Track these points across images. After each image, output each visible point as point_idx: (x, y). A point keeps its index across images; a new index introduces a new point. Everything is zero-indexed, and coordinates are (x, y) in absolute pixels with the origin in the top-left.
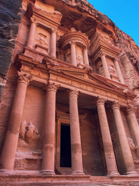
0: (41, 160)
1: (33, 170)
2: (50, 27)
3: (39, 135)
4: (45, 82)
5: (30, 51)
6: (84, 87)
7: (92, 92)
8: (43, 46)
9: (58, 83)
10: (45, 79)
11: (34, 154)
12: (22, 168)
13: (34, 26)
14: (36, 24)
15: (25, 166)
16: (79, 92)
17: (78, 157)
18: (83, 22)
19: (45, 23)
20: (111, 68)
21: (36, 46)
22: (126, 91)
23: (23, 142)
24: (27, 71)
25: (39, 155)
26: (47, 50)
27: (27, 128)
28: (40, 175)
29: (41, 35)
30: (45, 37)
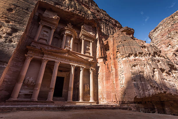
2: (50, 26)
6: (64, 60)
10: (41, 56)
11: (30, 92)
14: (42, 25)
15: (24, 97)
16: (60, 62)
19: (48, 24)
21: (40, 39)
22: (90, 60)
26: (46, 40)
27: (28, 81)
28: (30, 100)
29: (45, 31)
30: (47, 32)
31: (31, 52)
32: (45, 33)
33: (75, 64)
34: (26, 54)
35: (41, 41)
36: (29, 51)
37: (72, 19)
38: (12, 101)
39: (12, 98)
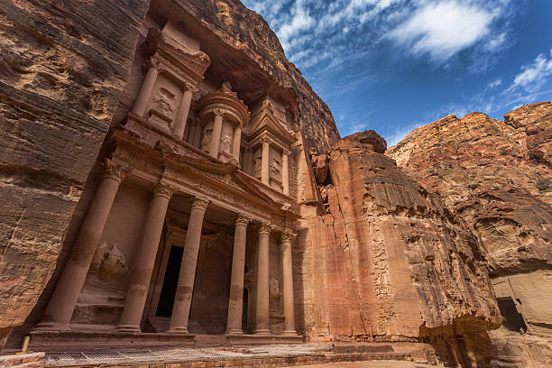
0: (121, 309)
1: (104, 323)
2: (184, 81)
3: (126, 268)
4: (154, 179)
5: (138, 121)
6: (221, 195)
7: (233, 205)
8: (165, 113)
9: (177, 185)
10: (155, 175)
11: (110, 299)
12: (86, 320)
13: (154, 73)
14: (159, 70)
15: (91, 318)
16: (211, 202)
17: (183, 307)
18: (248, 76)
19: (177, 72)
20: (275, 164)
21: (151, 113)
22: (286, 206)
23: (94, 279)
24: (123, 159)
25: (120, 300)
26: (169, 121)
27: (107, 256)
28: (115, 332)
29: (164, 91)
30: (172, 96)
31: (124, 154)
32: (165, 97)
33: (248, 214)
34: (111, 159)
35: (153, 120)
36: (117, 149)
37: (236, 74)
38: (55, 335)
39: (53, 321)
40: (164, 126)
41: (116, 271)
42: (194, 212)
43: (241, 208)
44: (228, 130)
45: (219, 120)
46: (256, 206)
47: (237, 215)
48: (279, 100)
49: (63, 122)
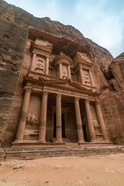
0: (38, 135)
1: (34, 140)
2: (45, 55)
3: (38, 121)
5: (32, 73)
6: (66, 91)
7: (71, 94)
8: (41, 68)
9: (49, 91)
10: (41, 89)
11: (35, 132)
12: (28, 139)
13: (35, 56)
14: (36, 54)
15: (30, 138)
16: (62, 95)
17: (59, 133)
18: (68, 47)
19: (42, 53)
20: (86, 76)
21: (37, 69)
22: (94, 91)
23: (29, 126)
24: (30, 86)
25: (38, 132)
26: (42, 70)
27: (31, 118)
28: (37, 142)
30: (42, 62)
31: (29, 84)
32: (40, 62)
33: (78, 96)
34: (26, 86)
35: (37, 71)
36: (27, 83)
38: (19, 144)
39: (18, 139)
40: (41, 72)
41: (35, 123)
42: (57, 99)
43: (75, 94)
44: (65, 68)
45: (61, 65)
46: (81, 92)
47: (74, 98)
48: (83, 51)
49: (6, 76)
